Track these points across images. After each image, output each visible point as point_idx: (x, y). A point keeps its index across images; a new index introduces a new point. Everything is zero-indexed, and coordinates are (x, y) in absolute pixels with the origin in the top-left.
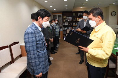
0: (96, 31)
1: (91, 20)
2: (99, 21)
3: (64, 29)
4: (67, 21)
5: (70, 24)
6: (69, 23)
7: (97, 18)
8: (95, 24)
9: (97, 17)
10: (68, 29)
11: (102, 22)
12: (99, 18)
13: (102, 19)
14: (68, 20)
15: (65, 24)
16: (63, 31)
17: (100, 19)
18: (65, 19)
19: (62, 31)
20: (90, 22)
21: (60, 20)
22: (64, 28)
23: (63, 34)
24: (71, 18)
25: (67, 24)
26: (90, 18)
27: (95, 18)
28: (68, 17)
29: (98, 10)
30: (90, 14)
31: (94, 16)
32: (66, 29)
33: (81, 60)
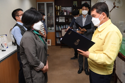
0: (100, 31)
1: (94, 17)
3: (57, 29)
4: (62, 15)
5: (68, 20)
6: (67, 17)
7: (101, 15)
8: (99, 22)
9: (101, 14)
10: (63, 29)
11: (107, 20)
12: (104, 15)
13: (108, 16)
14: (65, 14)
15: (60, 19)
16: (56, 31)
17: (104, 17)
18: (59, 10)
19: (54, 31)
20: (93, 19)
21: (50, 12)
22: (58, 26)
23: (56, 38)
24: (69, 9)
25: (62, 20)
26: (93, 15)
27: (99, 15)
28: (64, 8)
29: (103, 5)
30: (94, 10)
31: (98, 12)
32: (62, 29)
33: (80, 69)
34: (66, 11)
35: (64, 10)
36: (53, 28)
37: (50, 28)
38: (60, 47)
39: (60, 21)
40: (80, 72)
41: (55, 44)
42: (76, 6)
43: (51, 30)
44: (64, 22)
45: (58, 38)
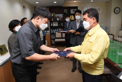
2: (94, 23)
3: (52, 32)
4: (55, 20)
5: (61, 25)
6: (59, 22)
7: (92, 20)
8: (89, 26)
9: (92, 18)
10: (57, 32)
14: (58, 19)
15: (54, 24)
16: (51, 34)
17: (94, 21)
18: (53, 17)
19: (49, 34)
22: (52, 30)
23: (51, 39)
24: (61, 15)
25: (56, 24)
27: (90, 19)
28: (57, 15)
32: (55, 32)
33: (73, 68)
34: (58, 17)
35: (57, 16)
36: (49, 31)
37: (46, 31)
38: (55, 46)
39: (54, 26)
40: (73, 71)
41: (50, 45)
42: (66, 13)
43: (47, 32)
44: (57, 26)
45: (53, 39)
